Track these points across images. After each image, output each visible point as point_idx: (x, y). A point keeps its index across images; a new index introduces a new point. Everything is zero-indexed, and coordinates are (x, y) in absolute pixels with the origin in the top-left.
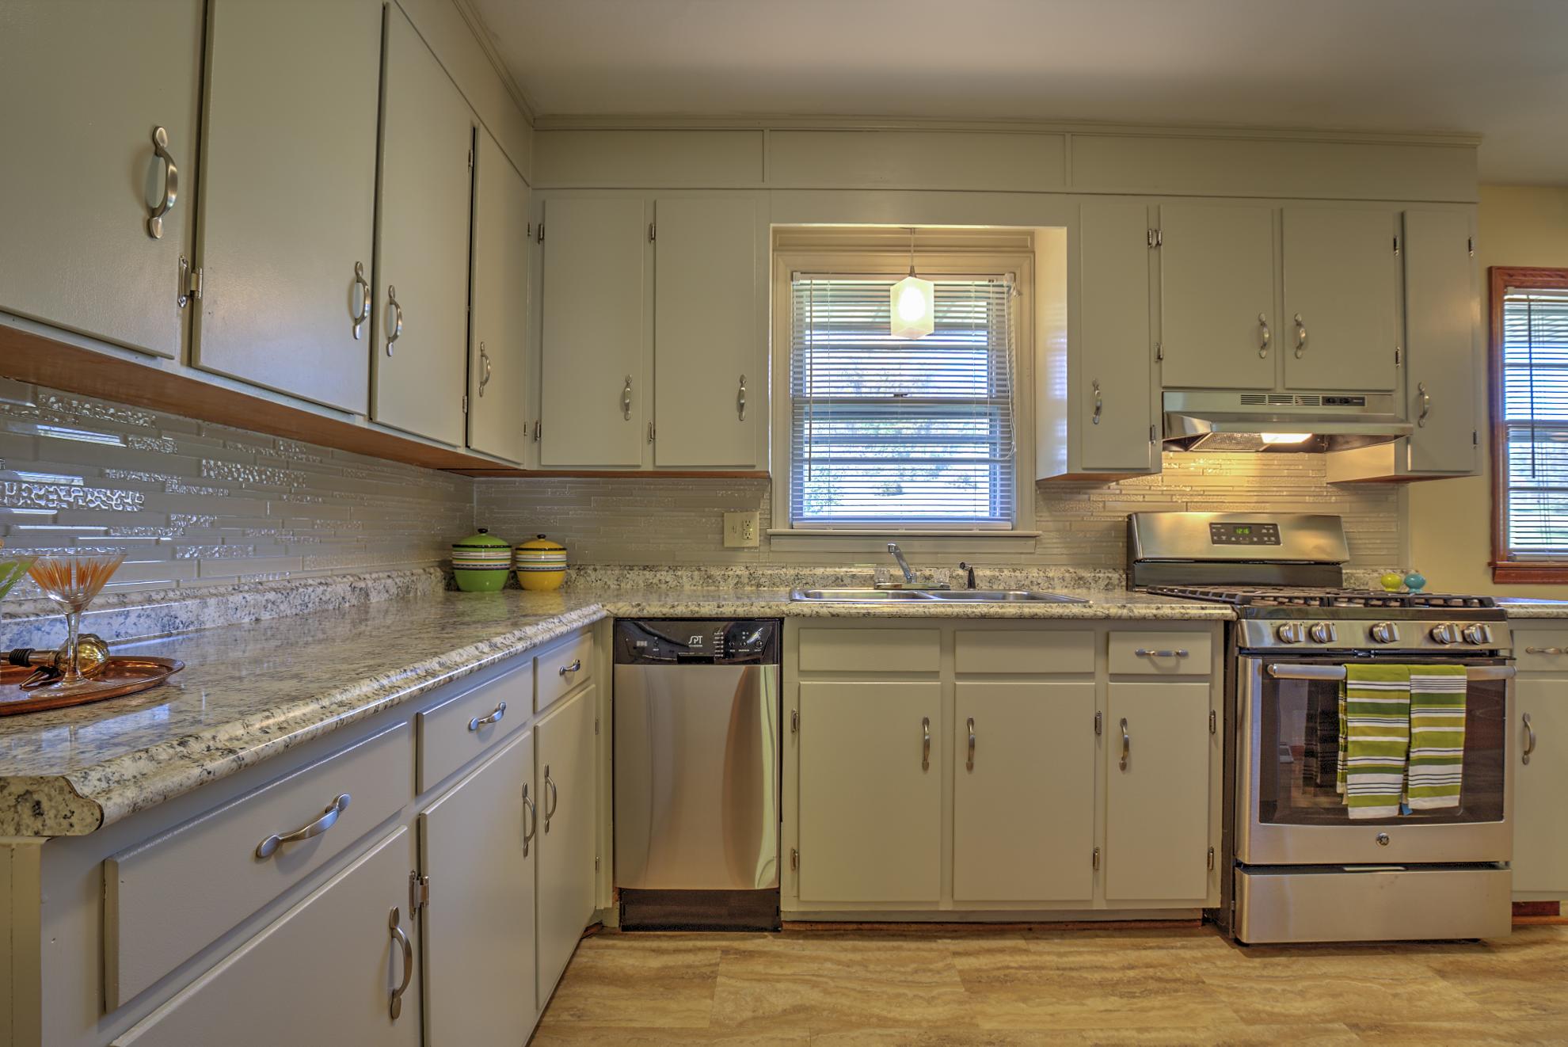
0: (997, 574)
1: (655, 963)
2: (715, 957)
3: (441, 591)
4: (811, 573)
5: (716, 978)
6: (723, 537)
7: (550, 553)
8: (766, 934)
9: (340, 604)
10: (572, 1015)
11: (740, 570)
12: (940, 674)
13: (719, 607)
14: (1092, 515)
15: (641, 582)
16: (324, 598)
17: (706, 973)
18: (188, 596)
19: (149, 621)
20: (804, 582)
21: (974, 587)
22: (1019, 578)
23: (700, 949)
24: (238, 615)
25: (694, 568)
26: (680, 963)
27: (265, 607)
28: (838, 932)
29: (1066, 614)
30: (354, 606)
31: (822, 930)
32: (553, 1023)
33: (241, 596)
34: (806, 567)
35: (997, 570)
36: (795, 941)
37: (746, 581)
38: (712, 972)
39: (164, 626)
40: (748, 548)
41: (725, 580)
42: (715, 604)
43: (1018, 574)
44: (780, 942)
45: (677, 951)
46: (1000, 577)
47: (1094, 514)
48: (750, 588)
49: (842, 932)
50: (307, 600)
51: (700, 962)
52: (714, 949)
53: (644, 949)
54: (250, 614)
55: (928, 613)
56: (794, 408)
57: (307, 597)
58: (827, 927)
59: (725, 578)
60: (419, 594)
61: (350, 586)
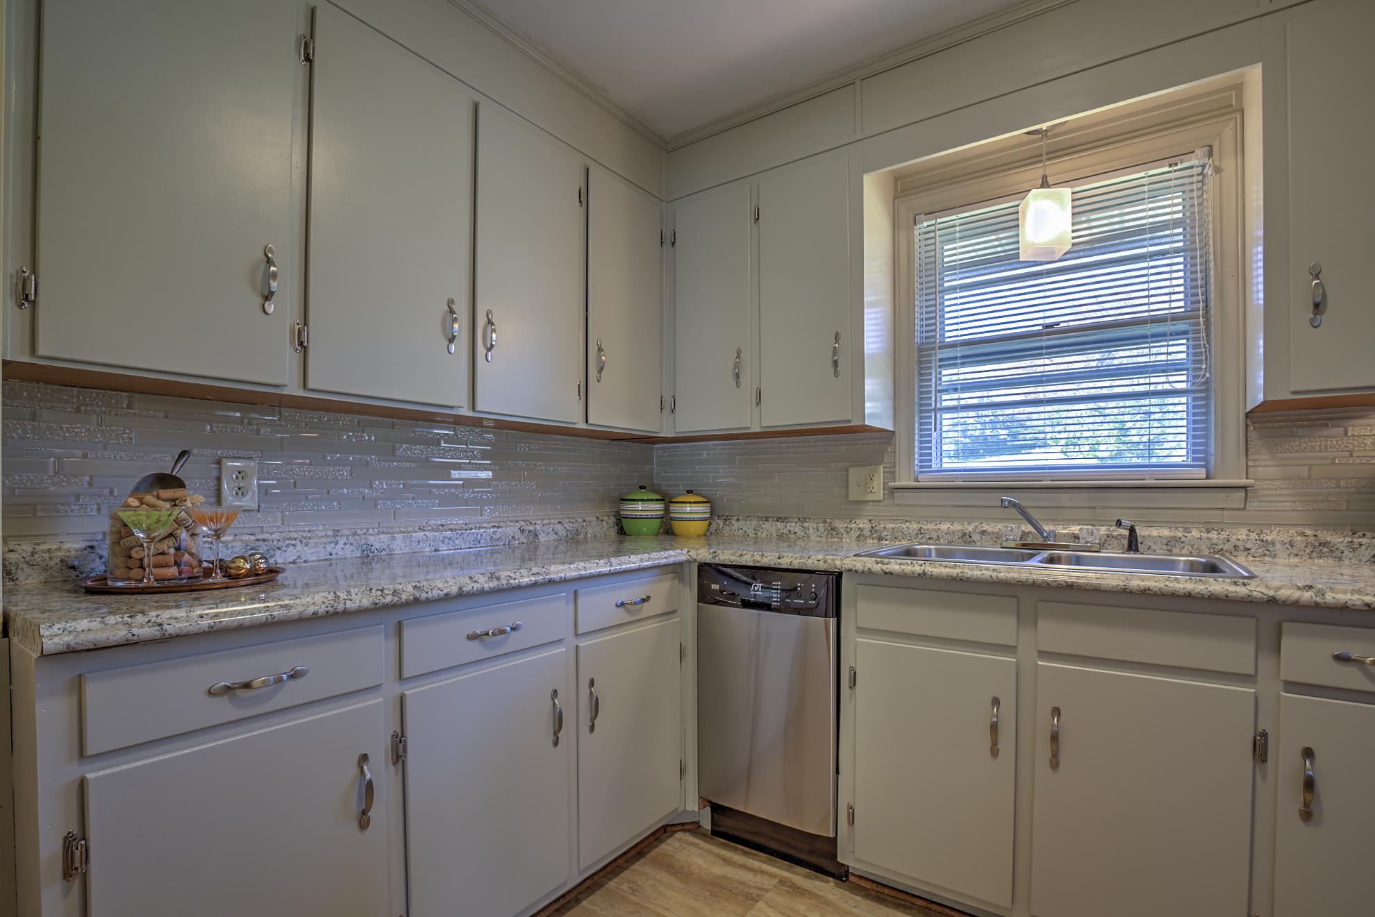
0: (1179, 534)
1: (718, 870)
2: (769, 883)
3: (613, 534)
4: (936, 527)
5: (757, 901)
6: (848, 492)
7: (693, 505)
8: (830, 879)
9: (510, 541)
10: (630, 888)
11: (863, 524)
12: (1019, 649)
13: (779, 558)
14: (1351, 456)
15: (774, 532)
16: (494, 537)
17: (751, 894)
18: (383, 533)
19: (352, 547)
20: (928, 536)
21: (1137, 550)
22: (1215, 541)
23: (762, 872)
24: (421, 545)
25: (821, 520)
26: (738, 877)
27: (443, 542)
28: (903, 903)
29: (1197, 591)
30: (522, 543)
31: (888, 895)
32: (613, 888)
33: (422, 534)
34: (932, 522)
35: (1181, 530)
36: (853, 896)
37: (868, 534)
38: (758, 895)
39: (363, 551)
40: (873, 501)
41: (848, 533)
42: (777, 555)
43: (1213, 535)
44: (839, 891)
45: (743, 867)
46: (1183, 539)
47: (1355, 454)
48: (871, 541)
49: (908, 904)
50: (479, 537)
51: (754, 882)
52: (772, 876)
53: (718, 856)
54: (430, 545)
55: (995, 578)
56: (920, 356)
57: (479, 535)
58: (894, 893)
59: (848, 530)
60: (589, 536)
61: (520, 529)
